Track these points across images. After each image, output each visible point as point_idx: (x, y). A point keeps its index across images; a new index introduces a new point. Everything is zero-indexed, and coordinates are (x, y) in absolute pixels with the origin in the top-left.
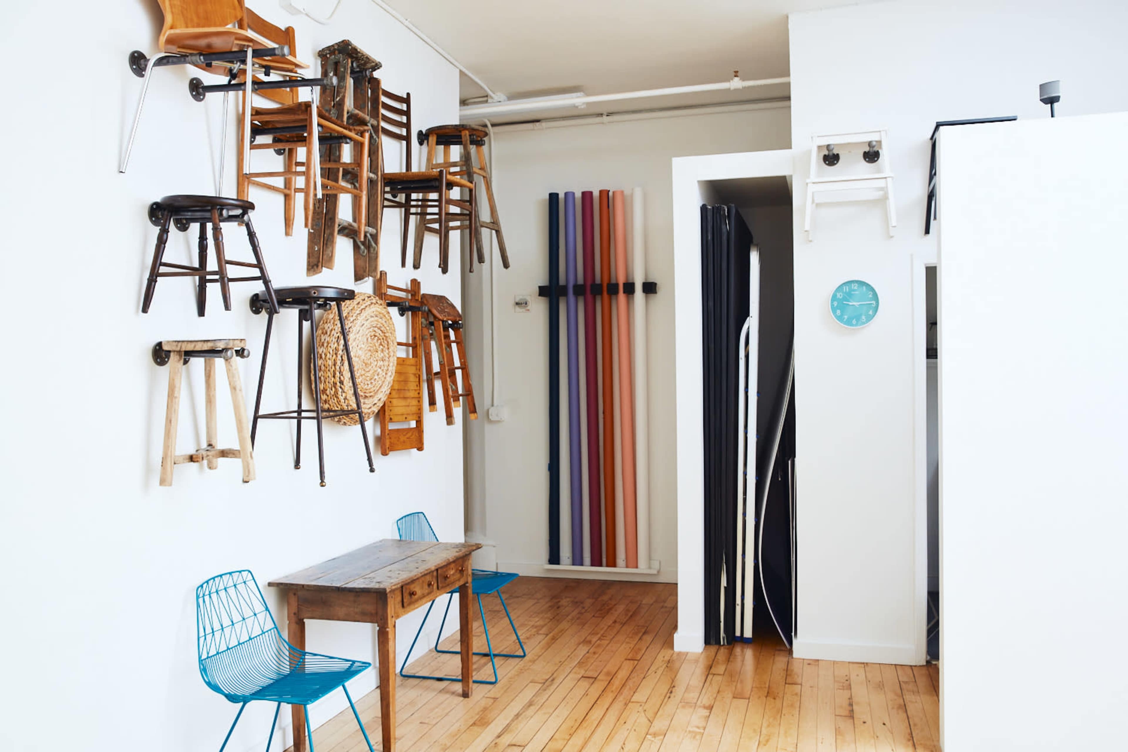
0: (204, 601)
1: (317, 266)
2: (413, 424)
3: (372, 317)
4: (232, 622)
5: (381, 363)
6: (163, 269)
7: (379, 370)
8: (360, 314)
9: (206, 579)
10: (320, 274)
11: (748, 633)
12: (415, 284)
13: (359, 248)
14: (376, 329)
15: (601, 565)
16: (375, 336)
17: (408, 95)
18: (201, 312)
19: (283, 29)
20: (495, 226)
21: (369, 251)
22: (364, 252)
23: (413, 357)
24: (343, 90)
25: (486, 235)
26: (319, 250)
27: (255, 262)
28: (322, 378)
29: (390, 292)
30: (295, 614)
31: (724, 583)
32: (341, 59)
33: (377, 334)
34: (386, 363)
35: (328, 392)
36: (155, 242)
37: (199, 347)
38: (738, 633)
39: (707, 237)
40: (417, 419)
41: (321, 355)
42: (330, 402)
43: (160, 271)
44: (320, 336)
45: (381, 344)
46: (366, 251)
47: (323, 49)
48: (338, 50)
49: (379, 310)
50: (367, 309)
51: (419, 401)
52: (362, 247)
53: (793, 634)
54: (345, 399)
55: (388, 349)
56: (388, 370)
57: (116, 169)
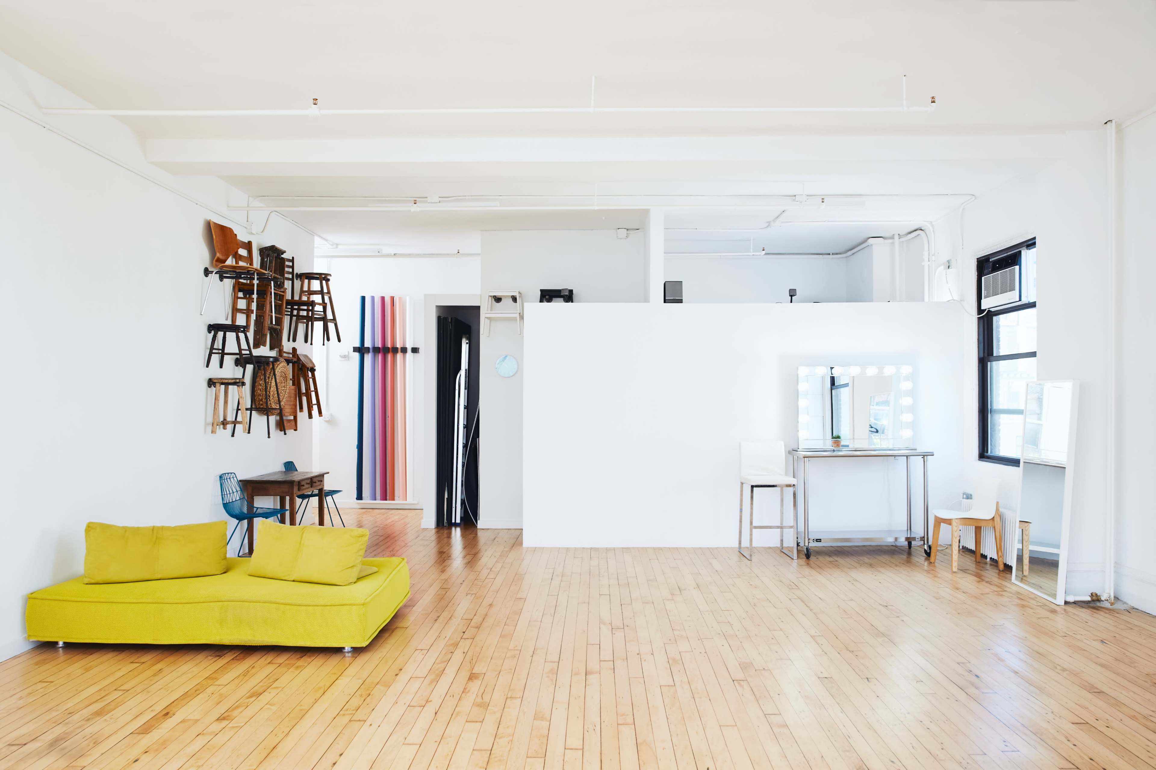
0: (225, 481)
1: (259, 345)
2: (292, 418)
3: (281, 367)
4: (233, 491)
5: (283, 388)
6: (214, 351)
7: (283, 391)
8: (277, 366)
9: (225, 472)
10: (259, 349)
11: (458, 521)
12: (294, 349)
13: (273, 334)
14: (283, 373)
15: (386, 500)
16: (282, 376)
17: (293, 258)
18: (221, 367)
19: (247, 242)
20: (334, 320)
21: (277, 336)
22: (275, 337)
23: (293, 385)
24: (271, 267)
25: (331, 326)
26: (259, 338)
27: (247, 348)
28: (261, 394)
29: (285, 355)
30: (250, 494)
31: (446, 496)
32: (271, 254)
33: (283, 375)
34: (285, 389)
35: (263, 400)
36: (211, 340)
37: (230, 381)
38: (453, 521)
39: (440, 332)
40: (295, 415)
41: (261, 384)
42: (264, 405)
43: (213, 352)
44: (260, 376)
45: (284, 380)
46: (276, 336)
47: (262, 248)
48: (269, 249)
49: (284, 365)
50: (280, 364)
51: (296, 407)
52: (274, 335)
53: (478, 518)
54: (270, 404)
55: (286, 382)
56: (286, 391)
57: (200, 314)
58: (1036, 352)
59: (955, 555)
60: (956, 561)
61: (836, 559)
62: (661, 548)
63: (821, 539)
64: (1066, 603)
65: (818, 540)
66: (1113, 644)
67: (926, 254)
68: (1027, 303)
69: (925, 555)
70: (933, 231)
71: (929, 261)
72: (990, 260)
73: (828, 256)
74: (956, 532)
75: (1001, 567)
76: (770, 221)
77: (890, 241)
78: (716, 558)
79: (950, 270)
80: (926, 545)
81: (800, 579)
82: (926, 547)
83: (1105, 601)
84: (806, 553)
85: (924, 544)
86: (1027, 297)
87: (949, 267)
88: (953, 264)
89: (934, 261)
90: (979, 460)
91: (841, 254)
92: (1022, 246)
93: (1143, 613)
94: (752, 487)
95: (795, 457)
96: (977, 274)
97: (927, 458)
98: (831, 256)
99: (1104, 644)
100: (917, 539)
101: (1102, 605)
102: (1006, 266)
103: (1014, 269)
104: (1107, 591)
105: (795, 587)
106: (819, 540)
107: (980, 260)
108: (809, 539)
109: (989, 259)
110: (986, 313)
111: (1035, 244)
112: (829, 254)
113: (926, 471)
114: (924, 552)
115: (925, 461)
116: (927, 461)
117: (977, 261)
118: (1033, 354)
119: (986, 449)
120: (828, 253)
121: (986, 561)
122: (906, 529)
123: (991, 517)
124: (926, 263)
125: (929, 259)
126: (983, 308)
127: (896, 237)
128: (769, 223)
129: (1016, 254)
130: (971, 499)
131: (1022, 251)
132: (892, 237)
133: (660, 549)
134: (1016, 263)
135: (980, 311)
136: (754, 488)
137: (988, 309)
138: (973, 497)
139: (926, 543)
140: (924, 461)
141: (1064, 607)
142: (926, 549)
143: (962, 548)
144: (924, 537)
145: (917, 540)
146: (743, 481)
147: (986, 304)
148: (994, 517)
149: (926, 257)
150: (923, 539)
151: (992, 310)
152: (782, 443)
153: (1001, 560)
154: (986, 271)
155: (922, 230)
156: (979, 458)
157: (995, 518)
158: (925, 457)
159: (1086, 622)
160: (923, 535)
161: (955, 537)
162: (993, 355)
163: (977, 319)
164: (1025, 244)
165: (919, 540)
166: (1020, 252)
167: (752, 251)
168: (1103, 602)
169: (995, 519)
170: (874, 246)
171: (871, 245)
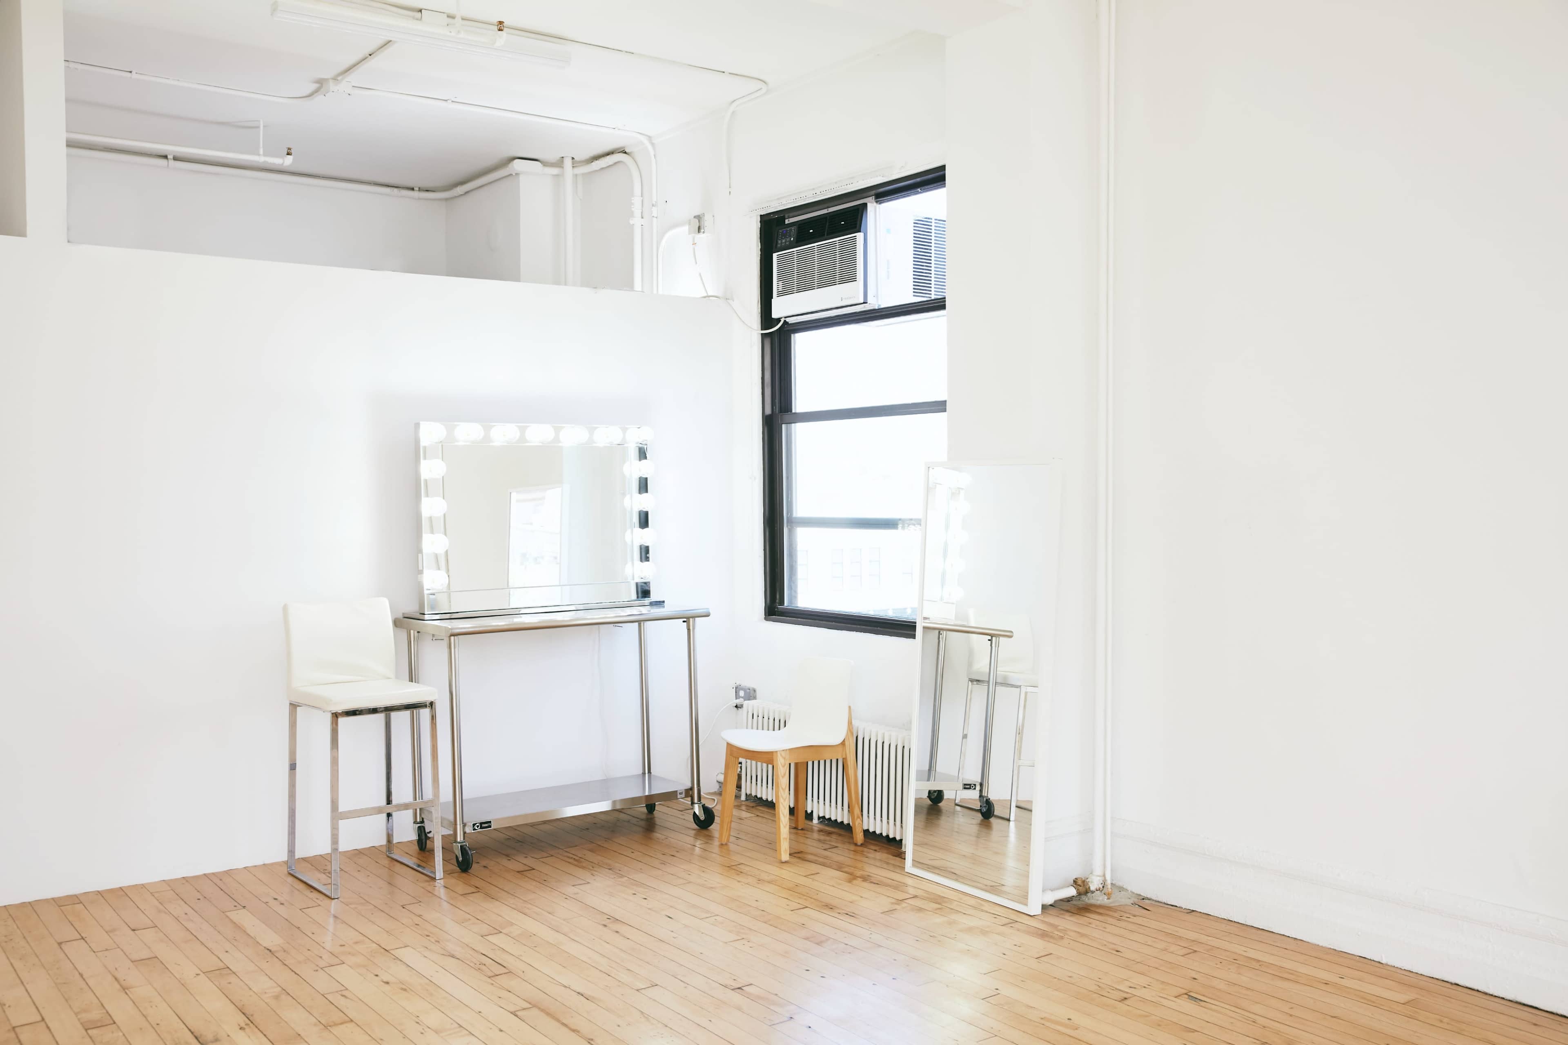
58: (946, 401)
59: (785, 827)
60: (786, 839)
61: (530, 862)
62: (76, 896)
63: (490, 822)
64: (1044, 907)
65: (484, 825)
66: (1209, 998)
67: (637, 201)
68: (877, 308)
69: (696, 827)
70: (655, 156)
71: (642, 218)
72: (787, 222)
73: (410, 193)
74: (783, 777)
75: (859, 837)
76: (326, 80)
77: (555, 171)
78: (244, 907)
79: (701, 235)
80: (696, 806)
81: (490, 938)
82: (697, 809)
83: (1097, 892)
84: (461, 859)
85: (693, 803)
86: (876, 296)
87: (699, 228)
88: (707, 222)
89: (657, 217)
90: (766, 619)
91: (434, 191)
92: (865, 195)
93: (1161, 905)
94: (336, 716)
95: (412, 632)
96: (760, 247)
97: (694, 622)
98: (415, 194)
99: (1203, 1004)
100: (680, 794)
101: (1092, 901)
102: (833, 233)
103: (855, 238)
104: (1098, 871)
105: (500, 970)
106: (486, 825)
107: (766, 218)
108: (464, 825)
109: (784, 219)
110: (779, 328)
111: (944, 180)
112: (413, 189)
113: (694, 651)
114: (692, 820)
115: (691, 628)
116: (694, 629)
117: (761, 222)
118: (939, 406)
119: (778, 597)
120: (411, 185)
121: (810, 823)
122: (641, 772)
123: (838, 741)
124: (636, 221)
125: (642, 213)
126: (775, 315)
127: (568, 163)
128: (321, 83)
129: (858, 209)
130: (755, 698)
131: (869, 205)
132: (559, 163)
133: (75, 900)
134: (858, 228)
135: (767, 319)
136: (342, 720)
137: (785, 317)
138: (758, 694)
139: (696, 800)
140: (689, 629)
141: (1042, 918)
142: (697, 813)
143: (747, 800)
144: (692, 789)
145: (679, 796)
146: (295, 700)
147: (781, 308)
148: (844, 741)
149: (637, 209)
150: (689, 792)
151: (791, 320)
152: (385, 602)
153: (859, 824)
154: (781, 242)
155: (625, 153)
156: (765, 615)
157: (846, 740)
158: (691, 619)
159: (1117, 951)
160: (689, 785)
161: (782, 788)
162: (791, 411)
163: (760, 337)
164: (873, 192)
165: (683, 796)
166: (865, 205)
167: (261, 152)
168: (1093, 895)
169: (847, 743)
170: (522, 177)
171: (517, 174)
